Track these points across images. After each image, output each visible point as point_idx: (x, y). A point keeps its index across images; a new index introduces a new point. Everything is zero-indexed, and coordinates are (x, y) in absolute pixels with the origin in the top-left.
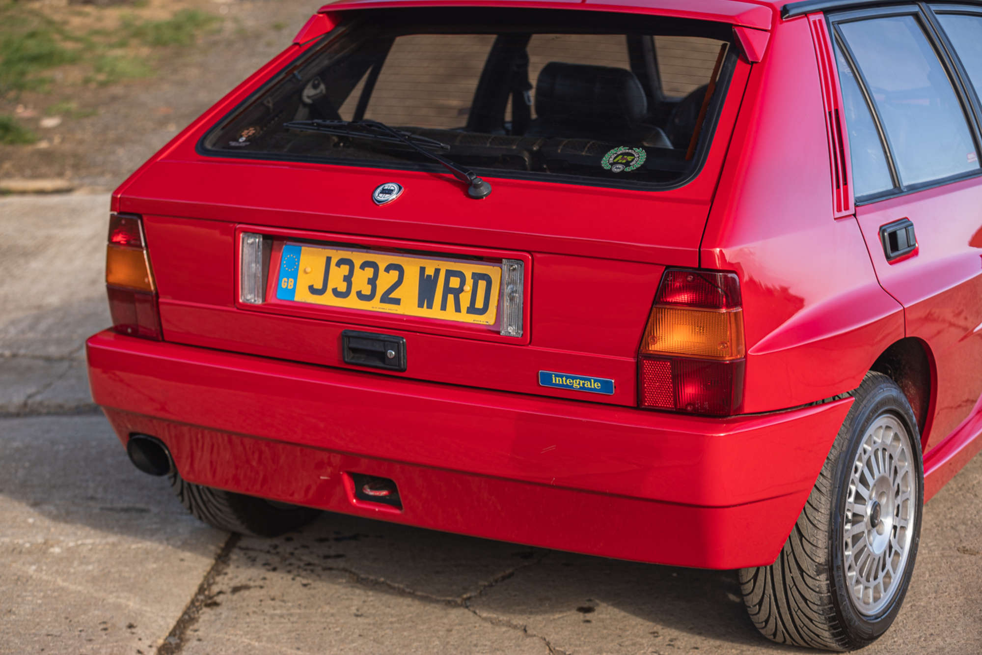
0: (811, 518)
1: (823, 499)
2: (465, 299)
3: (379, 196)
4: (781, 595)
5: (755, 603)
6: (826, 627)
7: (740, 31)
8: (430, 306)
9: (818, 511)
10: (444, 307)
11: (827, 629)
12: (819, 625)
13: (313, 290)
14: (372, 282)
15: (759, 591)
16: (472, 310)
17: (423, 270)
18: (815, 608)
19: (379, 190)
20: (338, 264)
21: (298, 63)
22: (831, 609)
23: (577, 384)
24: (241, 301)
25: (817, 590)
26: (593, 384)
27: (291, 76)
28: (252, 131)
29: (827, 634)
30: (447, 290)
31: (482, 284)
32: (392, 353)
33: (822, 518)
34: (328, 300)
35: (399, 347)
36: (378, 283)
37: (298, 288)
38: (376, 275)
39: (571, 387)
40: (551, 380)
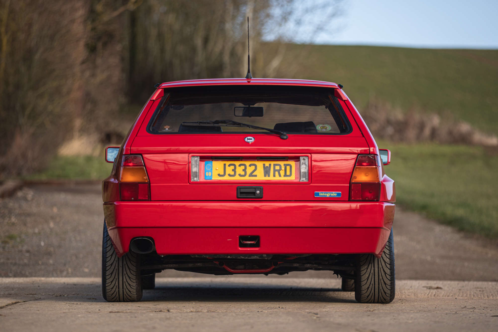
2: (282, 173)
8: (269, 176)
10: (274, 176)
13: (219, 175)
14: (245, 170)
16: (285, 175)
17: (264, 165)
19: (246, 139)
20: (229, 166)
23: (328, 195)
24: (192, 181)
26: (334, 194)
30: (275, 170)
31: (288, 168)
32: (258, 192)
34: (227, 178)
35: (261, 190)
36: (247, 170)
37: (213, 175)
38: (246, 168)
39: (326, 196)
40: (319, 194)
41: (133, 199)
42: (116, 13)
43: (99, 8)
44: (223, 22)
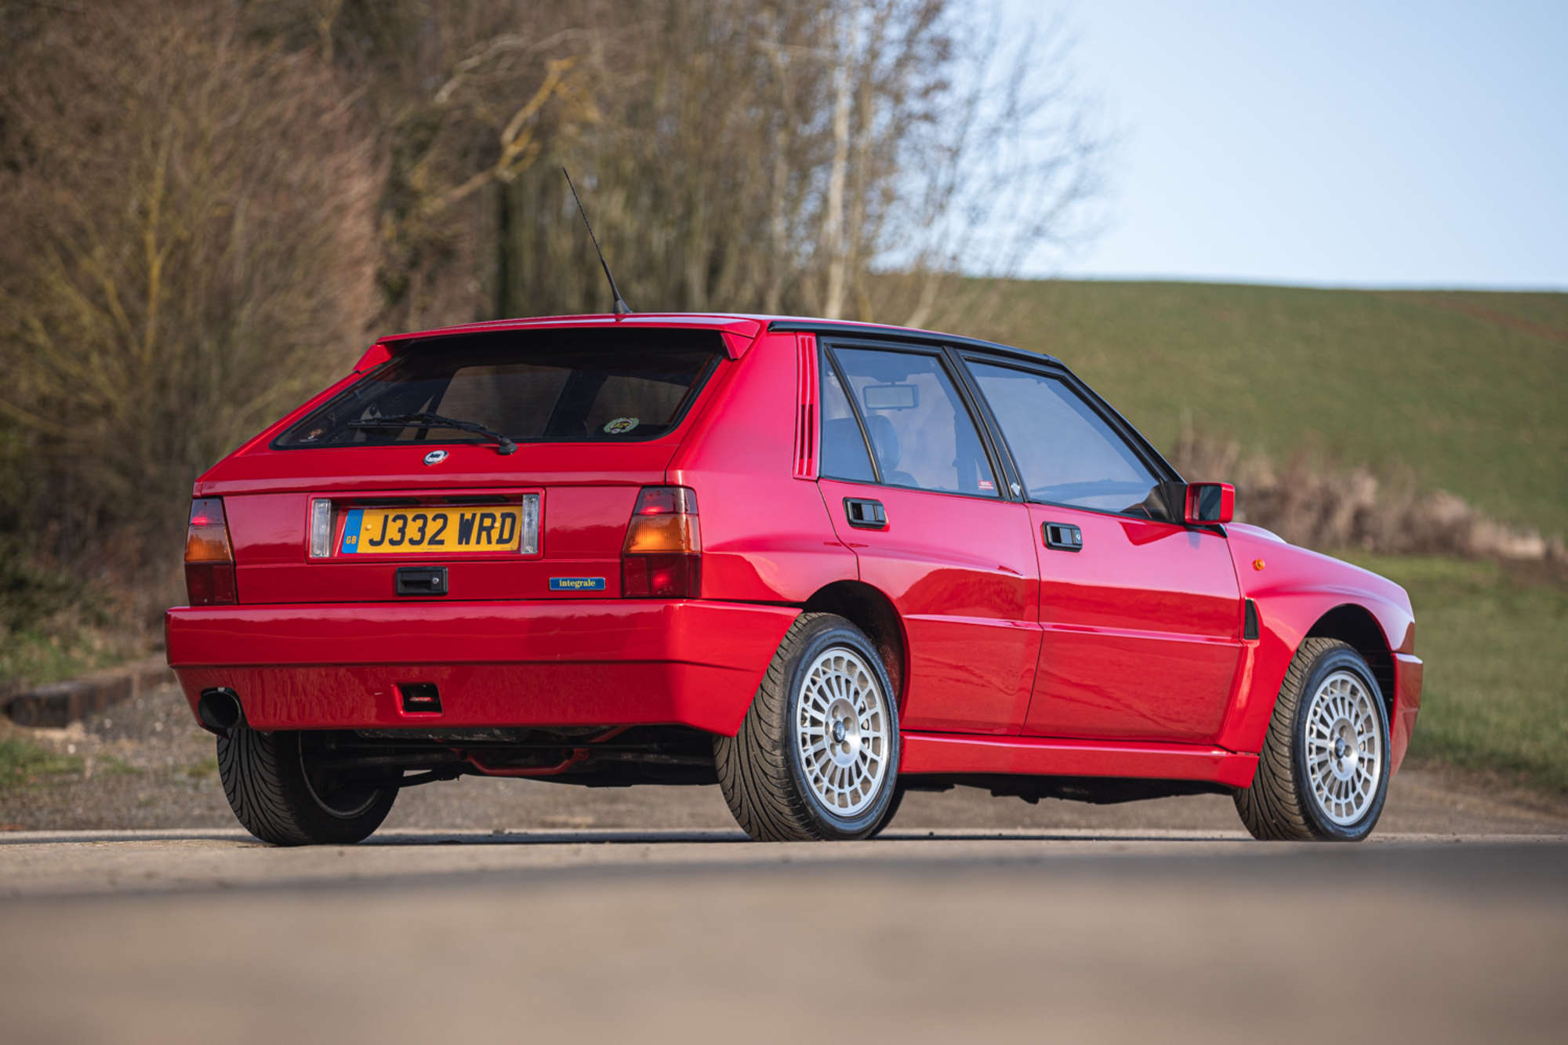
0: (767, 704)
1: (777, 689)
2: (495, 534)
3: (428, 459)
4: (747, 774)
5: (729, 788)
6: (785, 801)
7: (725, 337)
8: (467, 543)
9: (772, 698)
10: (478, 542)
11: (786, 803)
12: (780, 800)
13: (372, 543)
14: (422, 530)
15: (731, 774)
16: (500, 541)
17: (462, 516)
18: (774, 781)
19: (429, 456)
20: (394, 520)
21: (359, 385)
22: (788, 783)
23: (577, 585)
24: (311, 556)
25: (774, 764)
26: (590, 583)
27: (352, 395)
28: (319, 432)
29: (787, 810)
30: (481, 528)
31: (508, 521)
32: (436, 580)
33: (776, 704)
34: (386, 548)
35: (442, 575)
36: (427, 530)
37: (360, 543)
38: (425, 525)
39: (574, 587)
40: (559, 584)
41: (206, 601)
42: (460, 192)
43: (418, 177)
44: (763, 216)
